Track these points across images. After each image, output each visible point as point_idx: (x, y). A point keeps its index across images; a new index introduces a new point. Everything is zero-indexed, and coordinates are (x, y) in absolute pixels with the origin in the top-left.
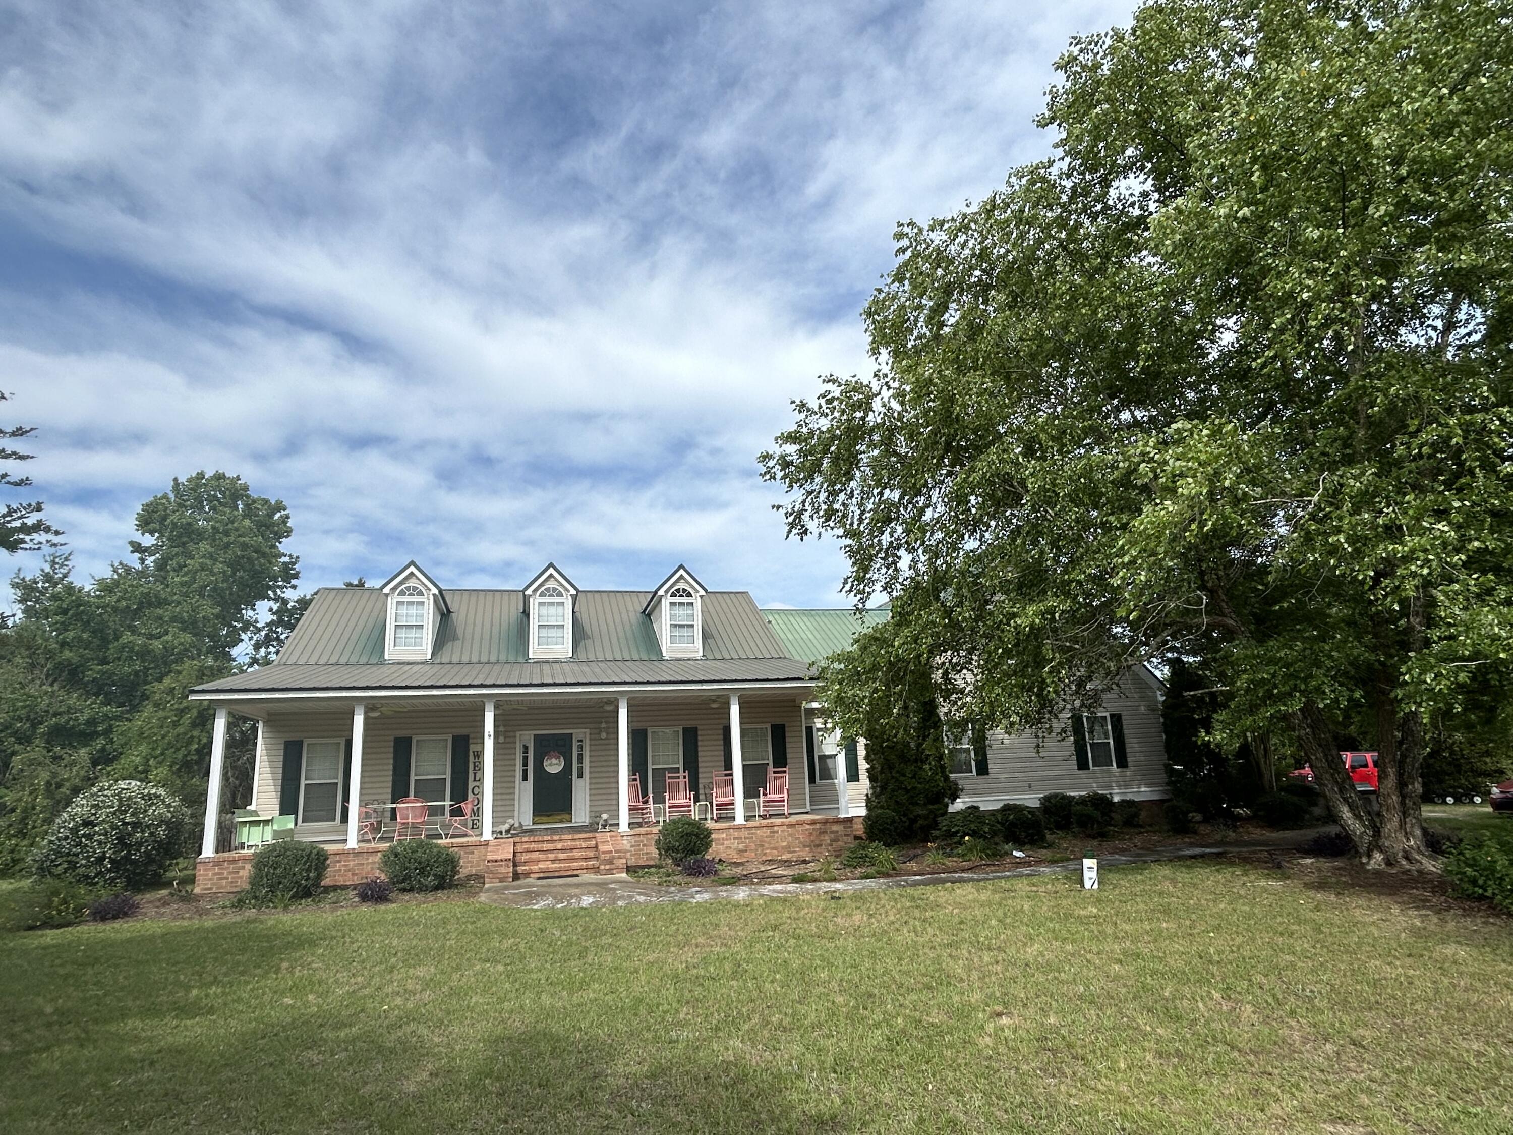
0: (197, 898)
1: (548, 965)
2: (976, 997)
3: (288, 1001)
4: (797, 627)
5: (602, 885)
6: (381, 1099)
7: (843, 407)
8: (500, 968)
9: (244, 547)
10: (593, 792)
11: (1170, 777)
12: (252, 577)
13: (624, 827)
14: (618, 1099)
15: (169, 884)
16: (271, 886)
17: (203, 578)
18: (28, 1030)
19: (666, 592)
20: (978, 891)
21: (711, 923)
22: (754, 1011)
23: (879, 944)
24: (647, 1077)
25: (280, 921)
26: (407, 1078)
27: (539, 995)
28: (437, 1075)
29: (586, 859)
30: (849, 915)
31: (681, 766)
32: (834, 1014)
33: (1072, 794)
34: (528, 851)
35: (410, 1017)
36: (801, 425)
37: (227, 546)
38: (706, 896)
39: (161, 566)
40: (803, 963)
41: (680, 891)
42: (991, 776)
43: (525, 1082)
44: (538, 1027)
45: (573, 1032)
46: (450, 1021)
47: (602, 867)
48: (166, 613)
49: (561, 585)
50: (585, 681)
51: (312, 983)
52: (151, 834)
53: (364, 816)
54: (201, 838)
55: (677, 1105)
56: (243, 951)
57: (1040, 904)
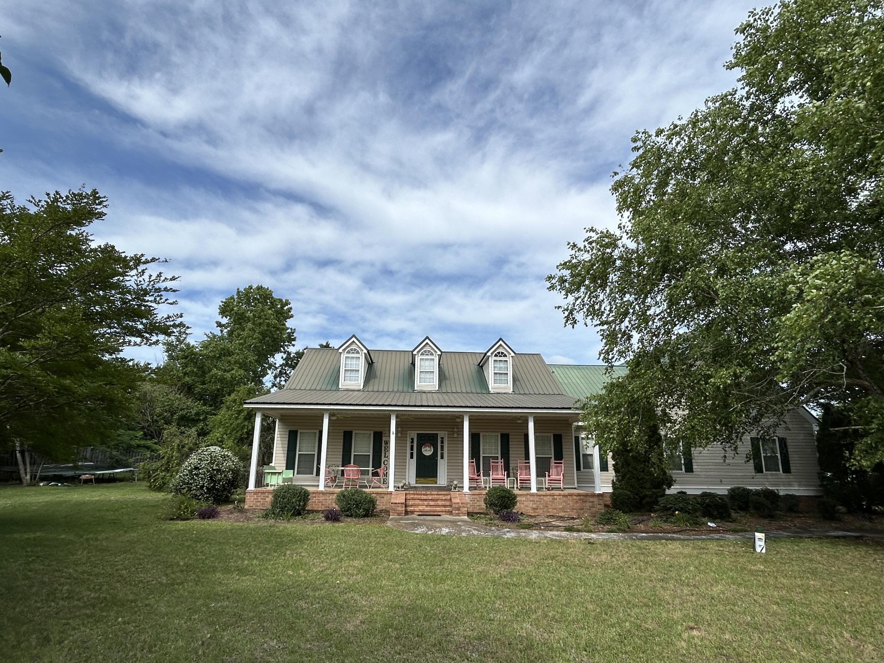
0: (247, 511)
1: (423, 567)
2: (677, 615)
3: (290, 572)
4: (570, 375)
5: (454, 522)
6: (336, 632)
7: (598, 247)
8: (397, 566)
9: (268, 325)
10: (450, 468)
11: (822, 481)
12: (273, 341)
13: (466, 489)
14: (460, 650)
15: (232, 502)
16: (282, 508)
17: (250, 341)
18: (173, 573)
19: (492, 354)
20: (683, 546)
21: (515, 552)
22: (538, 608)
23: (617, 575)
24: (476, 639)
25: (285, 528)
26: (349, 622)
27: (418, 583)
28: (364, 623)
29: (445, 506)
30: (599, 555)
31: (499, 456)
32: (586, 615)
33: (750, 488)
34: (413, 499)
35: (350, 589)
36: (573, 258)
37: (260, 324)
38: (513, 534)
39: (230, 333)
40: (569, 582)
41: (498, 530)
42: (695, 473)
43: (410, 633)
44: (417, 602)
45: (436, 608)
46: (371, 593)
47: (454, 512)
48: (232, 359)
49: (433, 349)
50: (445, 405)
51: (302, 564)
52: (225, 476)
53: (328, 473)
54: (248, 479)
55: (493, 658)
56: (268, 542)
57: (724, 559)
